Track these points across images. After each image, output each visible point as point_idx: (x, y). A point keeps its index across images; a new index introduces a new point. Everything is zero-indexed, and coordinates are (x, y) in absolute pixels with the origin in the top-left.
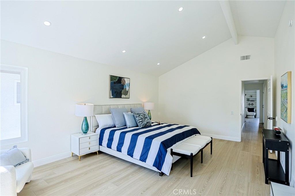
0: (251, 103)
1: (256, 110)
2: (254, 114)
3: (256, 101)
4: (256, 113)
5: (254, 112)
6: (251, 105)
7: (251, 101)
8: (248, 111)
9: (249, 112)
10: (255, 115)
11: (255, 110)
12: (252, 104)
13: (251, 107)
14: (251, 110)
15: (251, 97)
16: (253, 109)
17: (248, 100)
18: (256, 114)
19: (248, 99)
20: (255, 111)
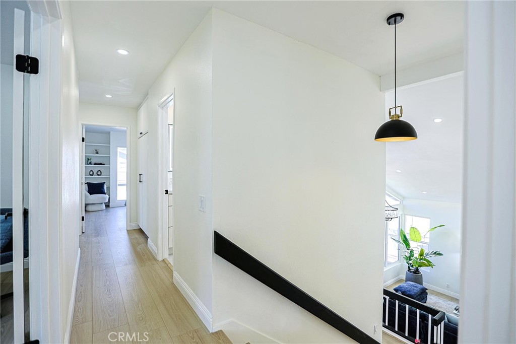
0: (96, 168)
1: (108, 188)
2: (104, 198)
3: (109, 164)
4: (109, 195)
5: (105, 194)
6: (95, 173)
7: (95, 164)
8: (89, 192)
9: (91, 194)
10: (107, 201)
11: (105, 187)
12: (99, 173)
13: (95, 180)
14: (95, 189)
15: (97, 153)
16: (102, 185)
17: (88, 161)
18: (109, 198)
19: (88, 159)
20: (106, 192)
